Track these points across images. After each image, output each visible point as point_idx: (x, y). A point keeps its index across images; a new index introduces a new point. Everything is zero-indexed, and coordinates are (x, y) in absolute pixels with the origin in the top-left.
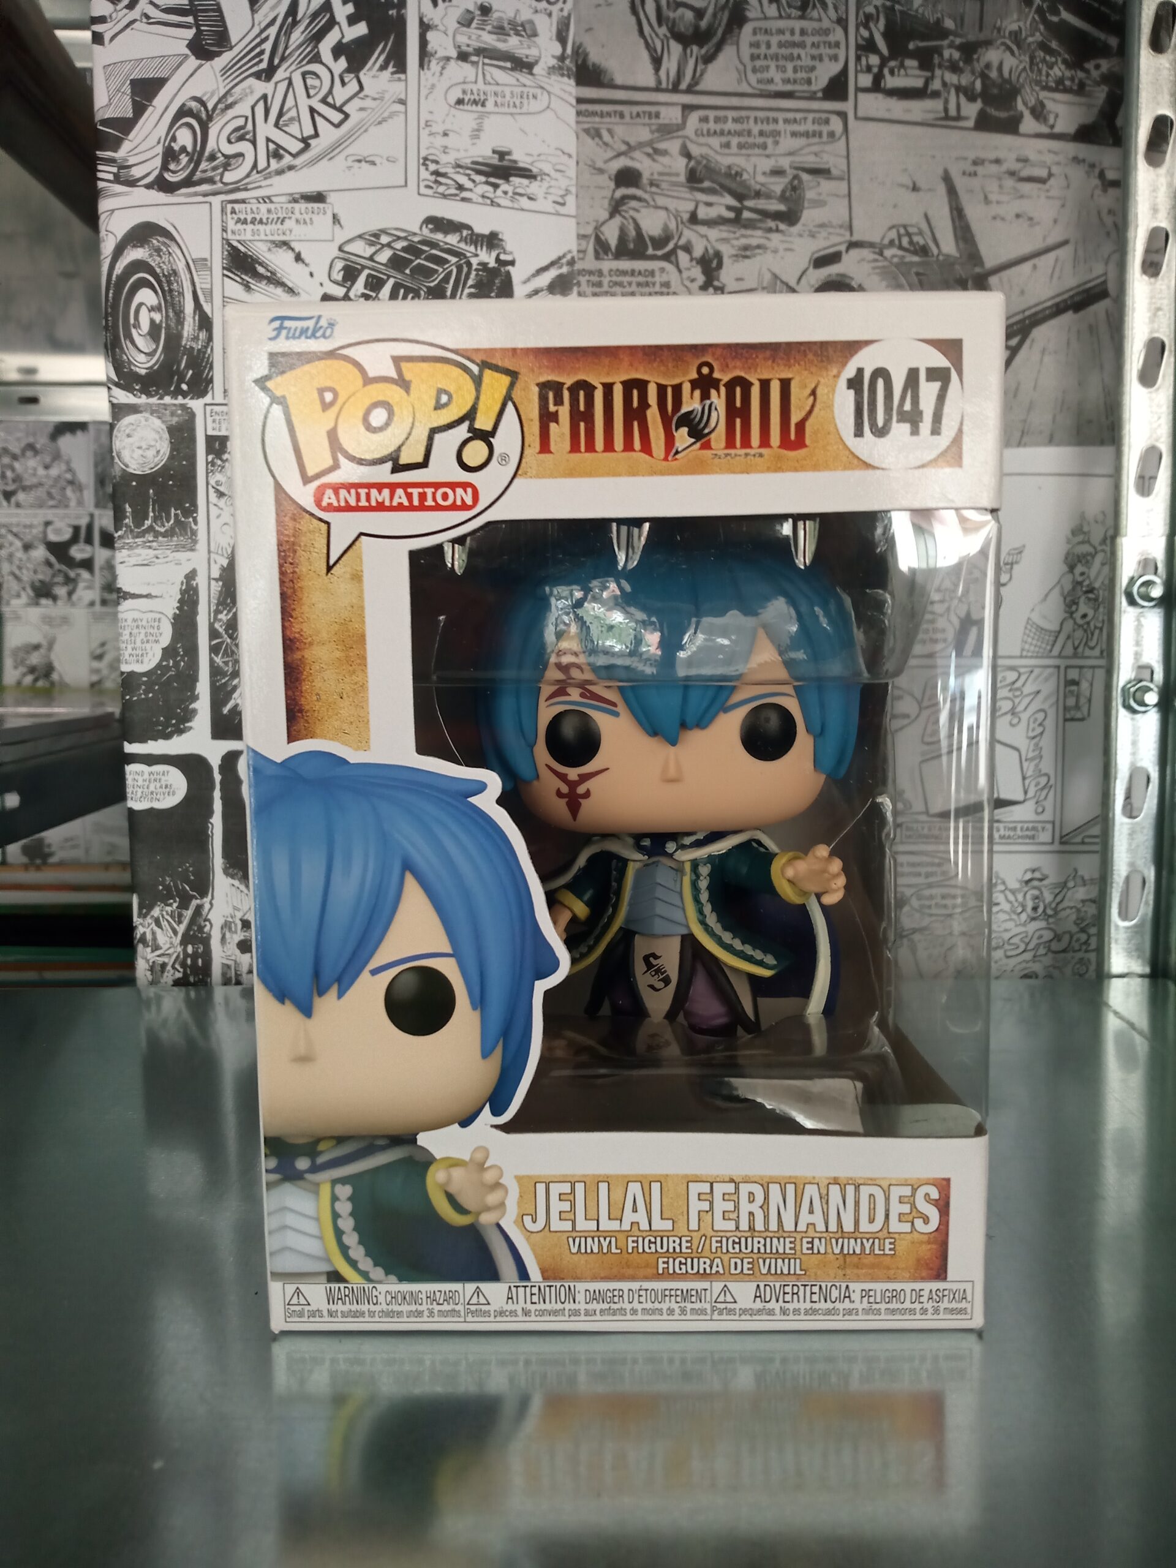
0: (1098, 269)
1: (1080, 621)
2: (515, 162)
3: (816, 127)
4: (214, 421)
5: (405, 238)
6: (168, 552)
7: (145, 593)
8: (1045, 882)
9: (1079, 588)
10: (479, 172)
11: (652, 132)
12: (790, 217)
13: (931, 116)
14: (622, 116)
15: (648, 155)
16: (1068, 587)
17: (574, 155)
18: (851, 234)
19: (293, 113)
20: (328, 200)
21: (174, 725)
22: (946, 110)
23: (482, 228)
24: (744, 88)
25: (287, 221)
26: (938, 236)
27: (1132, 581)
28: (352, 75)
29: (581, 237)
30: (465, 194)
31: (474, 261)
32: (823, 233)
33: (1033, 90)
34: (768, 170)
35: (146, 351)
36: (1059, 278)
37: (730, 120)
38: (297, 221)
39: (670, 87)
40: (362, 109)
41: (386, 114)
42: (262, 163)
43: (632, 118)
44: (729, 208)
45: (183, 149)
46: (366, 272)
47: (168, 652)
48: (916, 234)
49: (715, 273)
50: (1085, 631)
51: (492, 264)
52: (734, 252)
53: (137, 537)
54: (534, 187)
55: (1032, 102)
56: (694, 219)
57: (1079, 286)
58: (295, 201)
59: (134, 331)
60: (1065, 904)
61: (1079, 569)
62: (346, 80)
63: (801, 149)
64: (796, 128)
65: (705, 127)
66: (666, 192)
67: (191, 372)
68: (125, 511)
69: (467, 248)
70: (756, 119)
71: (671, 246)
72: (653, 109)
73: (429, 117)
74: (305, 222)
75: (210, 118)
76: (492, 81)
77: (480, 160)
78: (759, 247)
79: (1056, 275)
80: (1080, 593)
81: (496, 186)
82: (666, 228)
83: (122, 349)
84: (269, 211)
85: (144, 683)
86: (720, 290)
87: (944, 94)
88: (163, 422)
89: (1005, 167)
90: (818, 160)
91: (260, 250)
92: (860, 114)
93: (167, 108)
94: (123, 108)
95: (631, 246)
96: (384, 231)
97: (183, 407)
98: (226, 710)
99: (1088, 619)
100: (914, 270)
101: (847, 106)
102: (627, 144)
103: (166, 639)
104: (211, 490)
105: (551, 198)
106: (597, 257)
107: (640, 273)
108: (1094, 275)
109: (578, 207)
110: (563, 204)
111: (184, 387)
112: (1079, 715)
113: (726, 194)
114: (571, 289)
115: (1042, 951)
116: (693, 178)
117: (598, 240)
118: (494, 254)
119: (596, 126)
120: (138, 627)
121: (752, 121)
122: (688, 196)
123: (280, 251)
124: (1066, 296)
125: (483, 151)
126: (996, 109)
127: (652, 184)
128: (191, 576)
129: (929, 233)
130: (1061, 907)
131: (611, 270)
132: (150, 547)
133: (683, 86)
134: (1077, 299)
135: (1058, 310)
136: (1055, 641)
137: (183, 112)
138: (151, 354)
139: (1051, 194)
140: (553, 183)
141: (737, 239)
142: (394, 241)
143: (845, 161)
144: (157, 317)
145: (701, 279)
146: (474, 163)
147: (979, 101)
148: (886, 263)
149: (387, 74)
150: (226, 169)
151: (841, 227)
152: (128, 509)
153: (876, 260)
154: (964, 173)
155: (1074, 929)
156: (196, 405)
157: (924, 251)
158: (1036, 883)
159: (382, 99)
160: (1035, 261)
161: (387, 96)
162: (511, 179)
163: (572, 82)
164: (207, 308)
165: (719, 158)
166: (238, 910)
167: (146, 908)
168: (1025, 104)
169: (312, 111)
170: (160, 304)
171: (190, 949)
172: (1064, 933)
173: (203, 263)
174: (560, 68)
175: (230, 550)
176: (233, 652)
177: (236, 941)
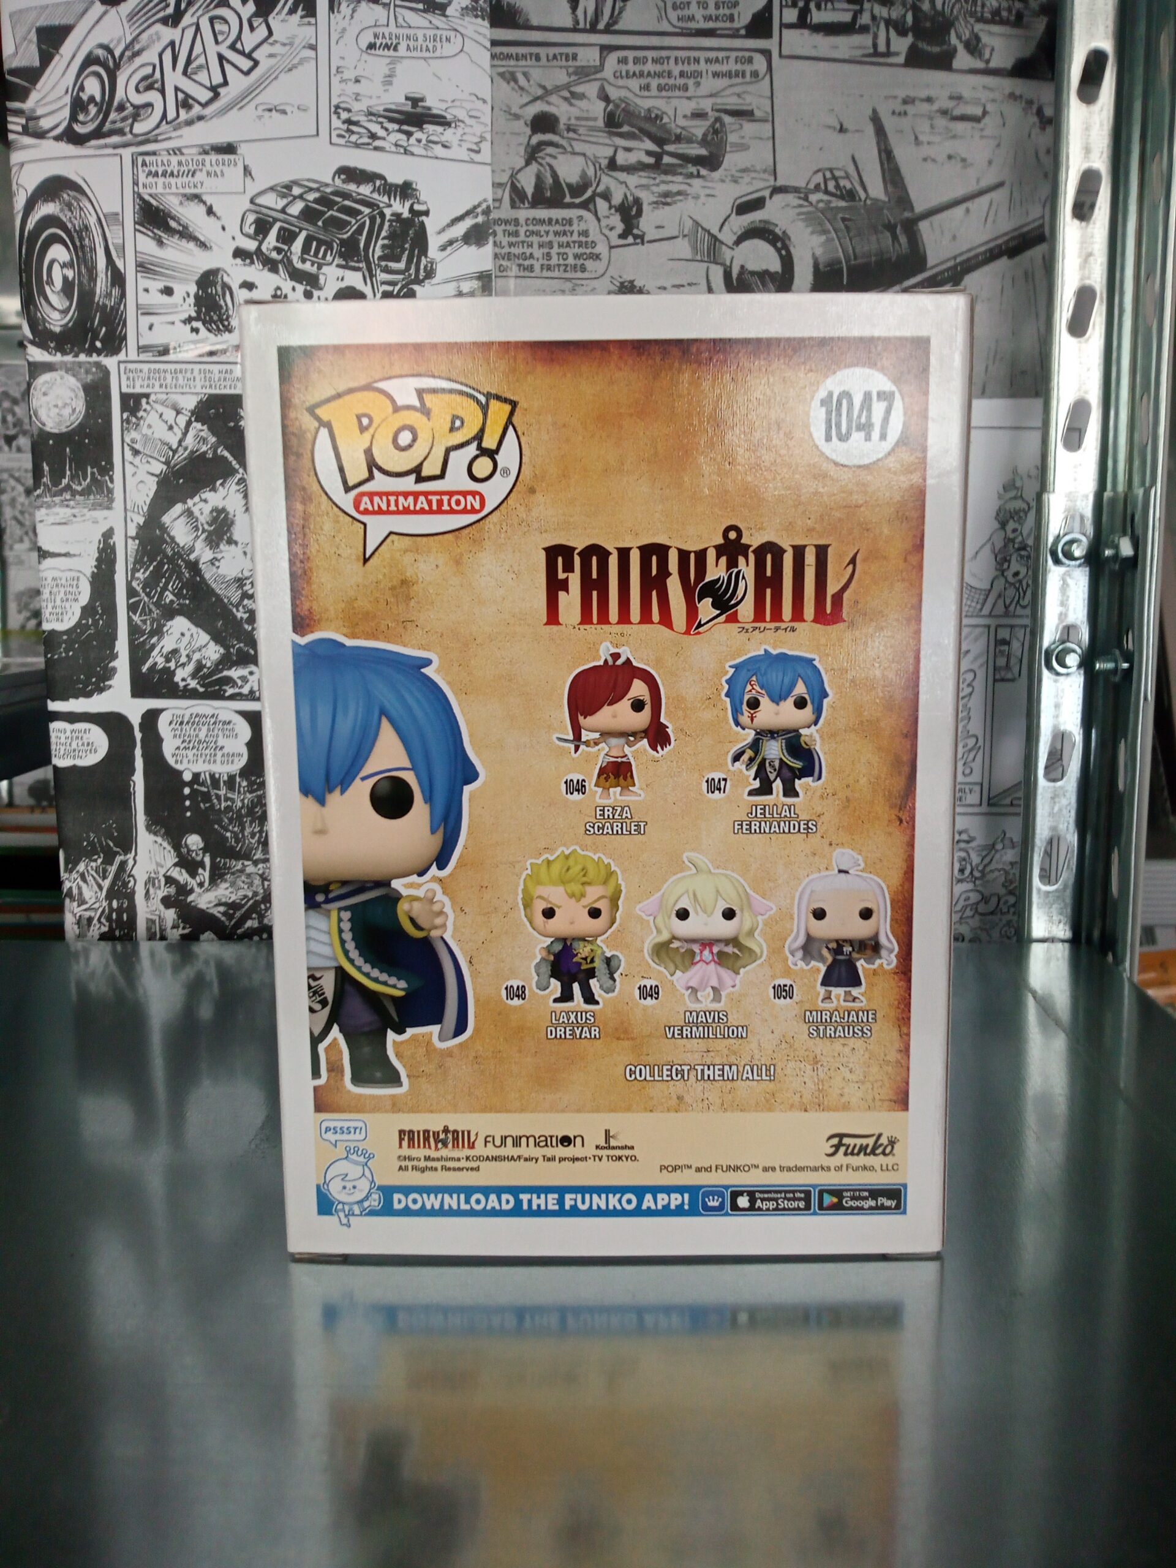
0: (1035, 212)
1: (1011, 579)
2: (429, 109)
3: (739, 67)
4: (128, 379)
5: (318, 190)
6: (86, 511)
7: (63, 551)
8: (973, 844)
9: (1011, 545)
10: (391, 120)
11: (570, 75)
12: (712, 162)
13: (859, 52)
14: (538, 58)
15: (566, 99)
16: (999, 544)
17: (489, 99)
18: (775, 179)
19: (201, 60)
20: (239, 152)
21: (94, 684)
22: (875, 46)
23: (395, 178)
24: (665, 27)
25: (198, 174)
26: (865, 179)
27: (1058, 538)
28: (261, 20)
29: (496, 185)
30: (377, 143)
31: (388, 212)
32: (747, 179)
33: (967, 22)
34: (689, 114)
35: (60, 308)
36: (994, 221)
37: (650, 61)
38: (209, 174)
39: (588, 26)
40: (271, 56)
41: (296, 61)
42: (171, 114)
43: (548, 60)
44: (649, 153)
45: (92, 99)
46: (278, 225)
47: (87, 611)
48: (843, 178)
49: (635, 221)
50: (1018, 590)
51: (406, 214)
52: (655, 199)
53: (55, 496)
54: (449, 135)
55: (966, 35)
56: (612, 165)
57: (1015, 230)
58: (206, 153)
59: (47, 288)
60: (992, 866)
61: (1011, 525)
62: (255, 24)
63: (723, 90)
64: (717, 67)
65: (624, 68)
66: (583, 138)
67: (104, 329)
68: (42, 470)
69: (380, 198)
70: (676, 59)
71: (589, 193)
72: (570, 50)
73: (341, 63)
74: (216, 175)
75: (117, 66)
76: (404, 24)
77: (393, 107)
78: (679, 193)
79: (990, 219)
80: (1012, 550)
81: (409, 134)
82: (584, 175)
83: (36, 306)
84: (180, 163)
85: (65, 642)
86: (641, 239)
87: (873, 29)
88: (78, 380)
89: (935, 107)
90: (740, 101)
91: (172, 203)
92: (785, 52)
93: (74, 56)
94: (29, 56)
95: (548, 194)
96: (296, 183)
97: (98, 365)
98: (144, 669)
99: (1021, 576)
100: (840, 215)
101: (771, 44)
102: (544, 87)
103: (85, 598)
104: (127, 448)
105: (466, 146)
106: (513, 206)
107: (557, 221)
108: (1030, 218)
109: (493, 154)
110: (478, 152)
111: (98, 344)
112: (1009, 676)
113: (645, 139)
114: (487, 239)
115: (968, 913)
116: (612, 122)
117: (514, 187)
118: (407, 205)
119: (511, 69)
120: (57, 585)
121: (672, 61)
122: (607, 141)
123: (192, 204)
124: (1000, 241)
125: (396, 97)
126: (928, 44)
127: (569, 130)
128: (108, 534)
129: (856, 177)
130: (988, 869)
131: (528, 219)
132: (67, 506)
133: (601, 26)
134: (1011, 244)
135: (992, 255)
136: (985, 600)
137: (90, 60)
138: (65, 312)
139: (985, 133)
140: (467, 130)
141: (658, 185)
142: (306, 192)
143: (769, 102)
144: (70, 274)
145: (620, 227)
146: (386, 110)
147: (910, 35)
148: (810, 209)
149: (296, 18)
150: (135, 120)
151: (765, 171)
152: (46, 468)
153: (801, 206)
154: (894, 113)
155: (1002, 891)
156: (110, 362)
157: (851, 195)
158: (963, 845)
159: (291, 44)
160: (969, 204)
161: (297, 41)
162: (425, 126)
163: (486, 23)
164: (119, 264)
165: (638, 101)
166: (162, 867)
167: (72, 864)
168: (959, 37)
169: (221, 58)
170: (72, 259)
171: (115, 904)
172: (991, 895)
173: (115, 218)
174: (474, 9)
175: (145, 509)
176: (150, 611)
177: (160, 897)
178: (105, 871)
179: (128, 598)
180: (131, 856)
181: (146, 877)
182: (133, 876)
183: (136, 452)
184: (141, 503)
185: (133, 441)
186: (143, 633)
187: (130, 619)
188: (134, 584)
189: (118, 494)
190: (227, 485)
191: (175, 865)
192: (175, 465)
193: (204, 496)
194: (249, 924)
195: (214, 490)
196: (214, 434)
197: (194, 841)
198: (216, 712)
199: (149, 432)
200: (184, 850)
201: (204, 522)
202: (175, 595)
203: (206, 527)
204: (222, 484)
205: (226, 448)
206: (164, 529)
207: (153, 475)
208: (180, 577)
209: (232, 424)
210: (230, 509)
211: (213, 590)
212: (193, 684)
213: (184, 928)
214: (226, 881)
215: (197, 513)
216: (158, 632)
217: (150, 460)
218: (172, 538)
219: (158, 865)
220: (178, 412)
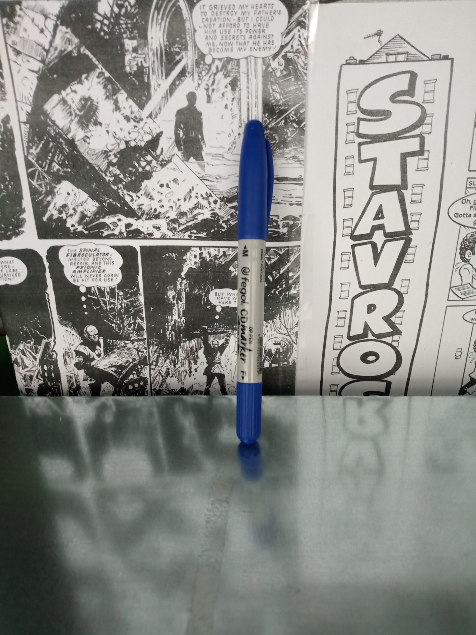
21: (11, 230)
98: (45, 219)
104: (10, 49)
128: (6, 120)
166: (73, 345)
167: (15, 344)
171: (45, 368)
175: (31, 99)
176: (44, 177)
177: (74, 363)
178: (36, 349)
179: (27, 169)
180: (51, 340)
181: (63, 352)
182: (55, 351)
183: (18, 53)
184: (27, 95)
185: (14, 43)
186: (41, 194)
187: (30, 185)
188: (30, 158)
189: (8, 87)
190: (90, 78)
191: (81, 344)
192: (50, 63)
193: (74, 88)
194: (131, 377)
195: (80, 82)
196: (77, 36)
197: (92, 330)
198: (98, 247)
199: (25, 35)
200: (86, 335)
201: (75, 108)
202: (60, 165)
203: (78, 112)
204: (86, 78)
205: (87, 47)
206: (46, 115)
207: (33, 71)
208: (62, 152)
209: (90, 27)
210: (94, 98)
211: (87, 160)
212: (80, 228)
213: (91, 380)
214: (115, 353)
215: (70, 102)
216: (51, 192)
217: (30, 59)
218: (53, 122)
219: (70, 344)
220: (46, 17)
